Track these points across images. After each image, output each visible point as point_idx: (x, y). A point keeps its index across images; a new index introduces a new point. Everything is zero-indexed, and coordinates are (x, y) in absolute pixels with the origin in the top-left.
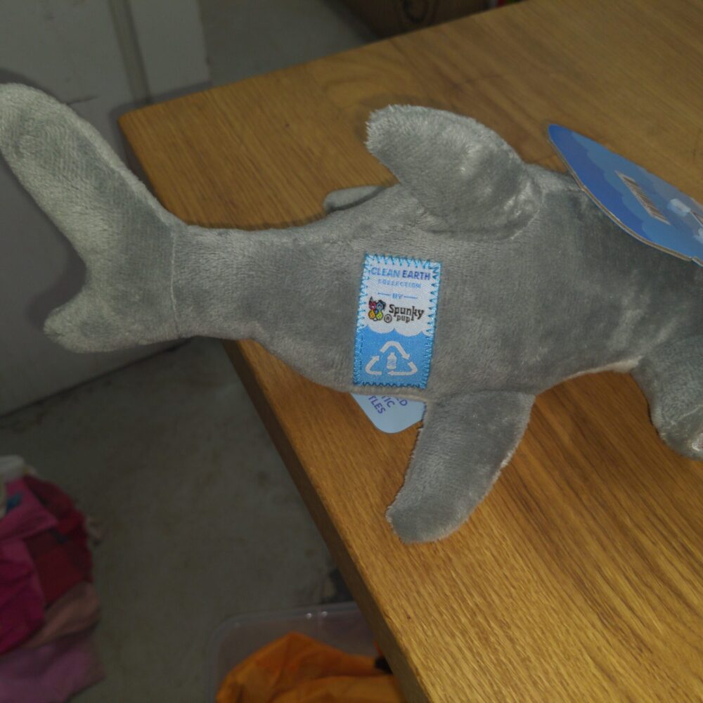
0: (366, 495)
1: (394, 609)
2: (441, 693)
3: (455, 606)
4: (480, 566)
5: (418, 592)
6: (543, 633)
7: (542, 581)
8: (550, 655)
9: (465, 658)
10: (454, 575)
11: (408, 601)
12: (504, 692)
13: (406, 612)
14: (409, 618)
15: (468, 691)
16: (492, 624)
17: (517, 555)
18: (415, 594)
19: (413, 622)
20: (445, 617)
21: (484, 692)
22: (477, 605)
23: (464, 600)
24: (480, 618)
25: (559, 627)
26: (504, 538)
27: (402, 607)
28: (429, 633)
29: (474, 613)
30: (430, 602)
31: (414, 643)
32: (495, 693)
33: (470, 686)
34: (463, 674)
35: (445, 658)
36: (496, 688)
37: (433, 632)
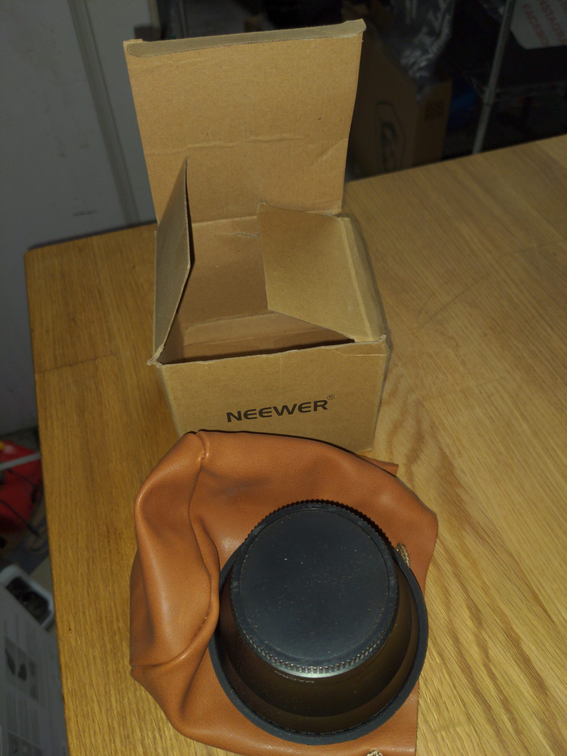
0: (78, 539)
1: (62, 622)
2: (70, 685)
3: (105, 626)
5: (84, 613)
9: (95, 664)
10: (112, 604)
11: (74, 618)
12: (112, 692)
13: (69, 626)
14: (70, 630)
15: (87, 687)
18: (81, 614)
19: (72, 633)
20: (94, 633)
21: (98, 690)
22: (119, 628)
23: (112, 622)
24: (117, 638)
27: (69, 622)
28: (79, 642)
29: (115, 634)
30: (88, 621)
31: (66, 647)
32: (106, 692)
33: (91, 684)
34: (90, 675)
35: (82, 662)
36: (107, 689)
37: (81, 643)
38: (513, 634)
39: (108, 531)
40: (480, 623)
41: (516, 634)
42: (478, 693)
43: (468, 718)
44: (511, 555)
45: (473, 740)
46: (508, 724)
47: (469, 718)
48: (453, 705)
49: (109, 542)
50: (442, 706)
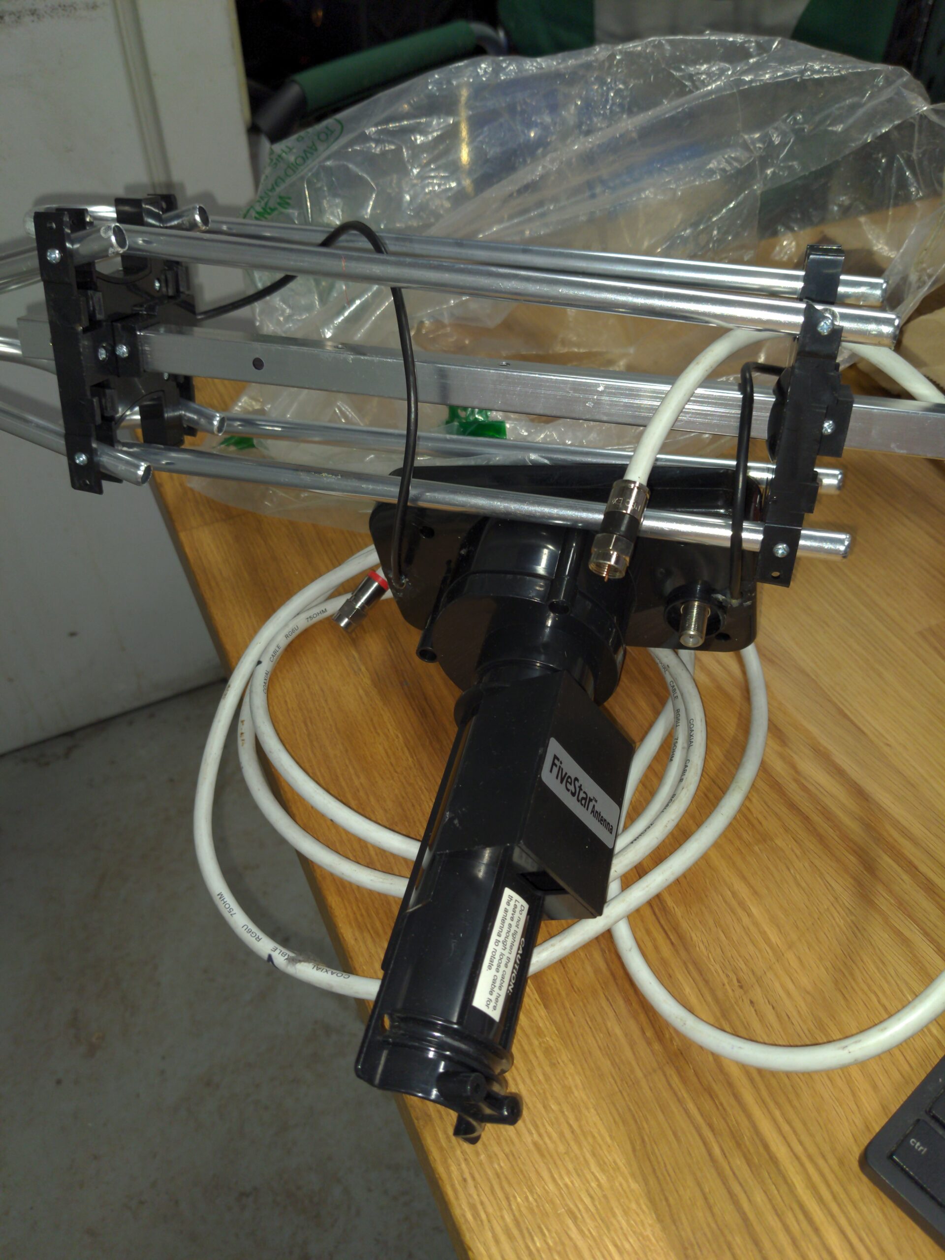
0: (286, 702)
4: (372, 756)
6: (413, 805)
7: (422, 768)
8: (414, 822)
16: (372, 799)
17: (405, 749)
22: (361, 784)
25: (427, 802)
26: (397, 737)
38: (821, 748)
39: (322, 690)
40: (784, 742)
41: (825, 748)
42: (792, 806)
43: (785, 829)
44: (808, 675)
45: (795, 849)
46: (831, 831)
47: (787, 830)
48: (767, 819)
49: (326, 701)
50: (755, 822)
